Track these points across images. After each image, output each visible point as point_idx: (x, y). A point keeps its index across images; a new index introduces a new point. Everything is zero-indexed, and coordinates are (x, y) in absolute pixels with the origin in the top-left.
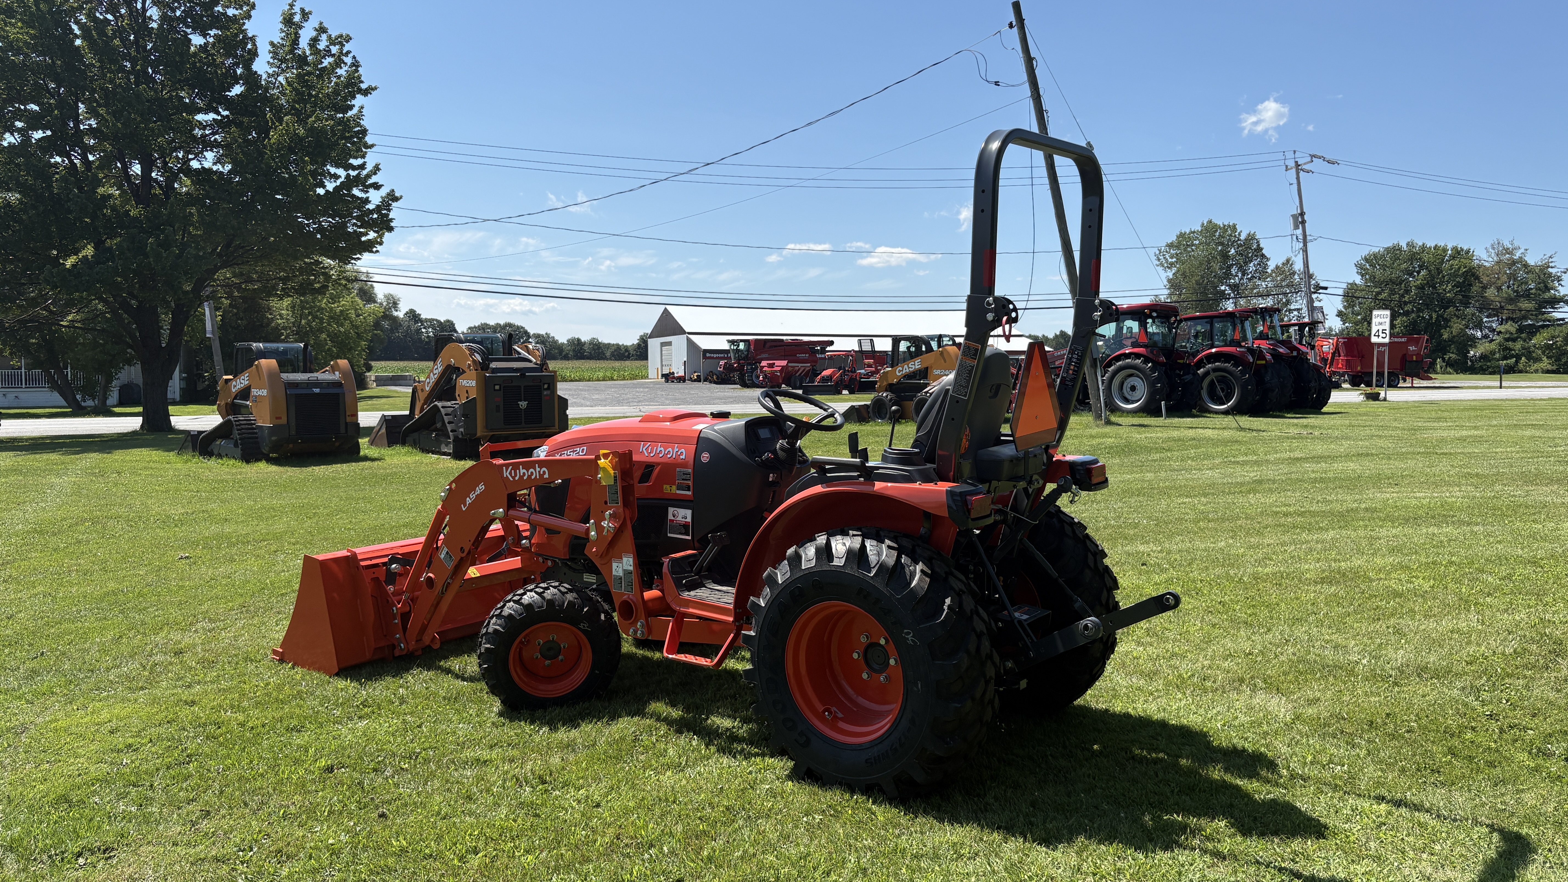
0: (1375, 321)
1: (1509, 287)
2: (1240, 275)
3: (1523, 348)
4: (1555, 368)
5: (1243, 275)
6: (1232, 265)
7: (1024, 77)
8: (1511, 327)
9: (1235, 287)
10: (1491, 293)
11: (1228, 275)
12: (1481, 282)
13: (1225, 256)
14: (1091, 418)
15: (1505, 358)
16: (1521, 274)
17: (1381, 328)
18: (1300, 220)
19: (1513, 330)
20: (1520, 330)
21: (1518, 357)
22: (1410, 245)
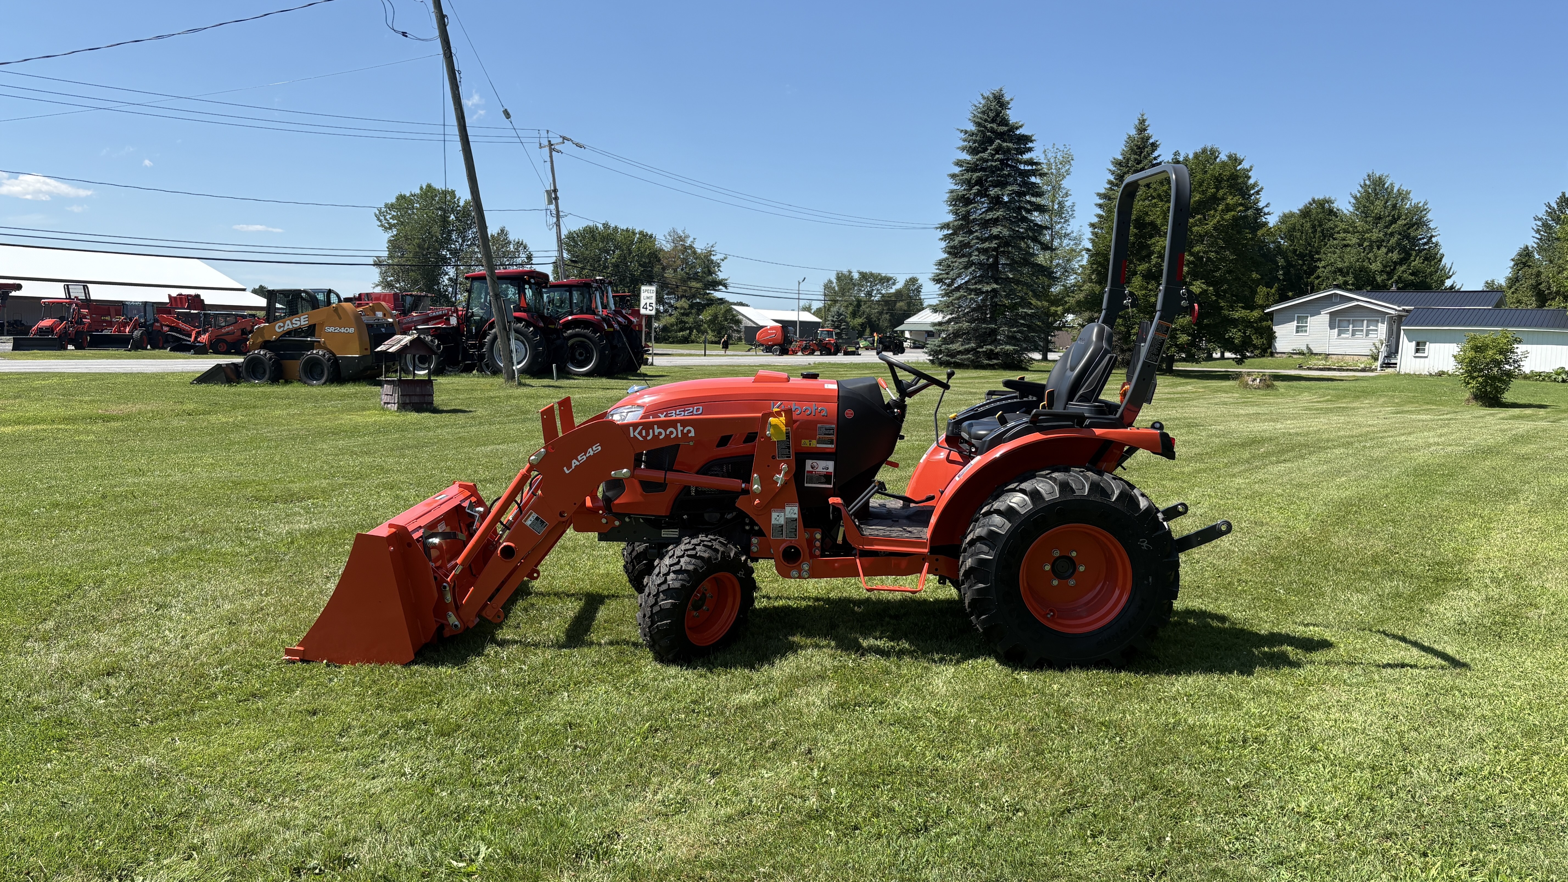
0: (643, 295)
1: (682, 270)
2: (460, 241)
3: (695, 322)
4: (717, 339)
5: (463, 241)
6: (453, 230)
7: (436, 33)
8: (683, 303)
9: (454, 253)
10: (669, 274)
11: (449, 240)
12: (662, 264)
13: (445, 220)
14: (503, 380)
15: (681, 330)
16: (691, 259)
17: (648, 301)
18: (553, 196)
19: (686, 306)
20: (691, 306)
21: (691, 330)
22: (606, 226)
